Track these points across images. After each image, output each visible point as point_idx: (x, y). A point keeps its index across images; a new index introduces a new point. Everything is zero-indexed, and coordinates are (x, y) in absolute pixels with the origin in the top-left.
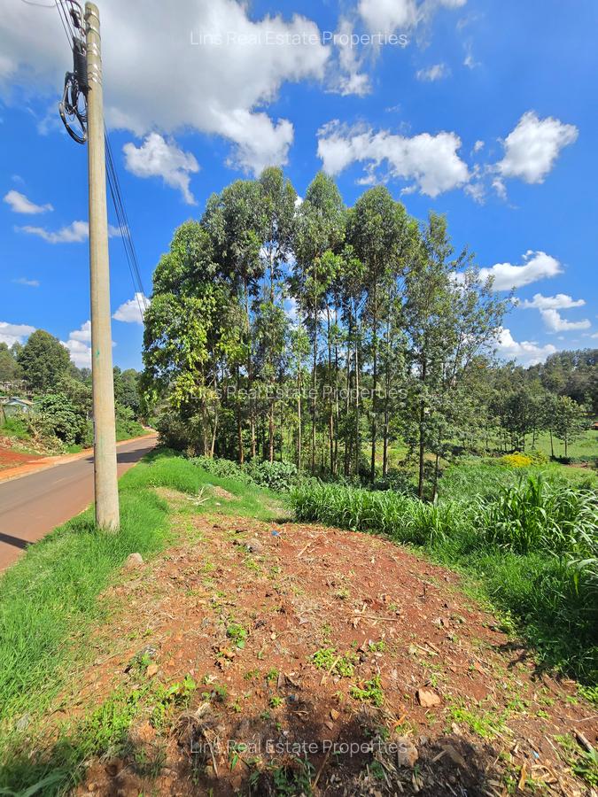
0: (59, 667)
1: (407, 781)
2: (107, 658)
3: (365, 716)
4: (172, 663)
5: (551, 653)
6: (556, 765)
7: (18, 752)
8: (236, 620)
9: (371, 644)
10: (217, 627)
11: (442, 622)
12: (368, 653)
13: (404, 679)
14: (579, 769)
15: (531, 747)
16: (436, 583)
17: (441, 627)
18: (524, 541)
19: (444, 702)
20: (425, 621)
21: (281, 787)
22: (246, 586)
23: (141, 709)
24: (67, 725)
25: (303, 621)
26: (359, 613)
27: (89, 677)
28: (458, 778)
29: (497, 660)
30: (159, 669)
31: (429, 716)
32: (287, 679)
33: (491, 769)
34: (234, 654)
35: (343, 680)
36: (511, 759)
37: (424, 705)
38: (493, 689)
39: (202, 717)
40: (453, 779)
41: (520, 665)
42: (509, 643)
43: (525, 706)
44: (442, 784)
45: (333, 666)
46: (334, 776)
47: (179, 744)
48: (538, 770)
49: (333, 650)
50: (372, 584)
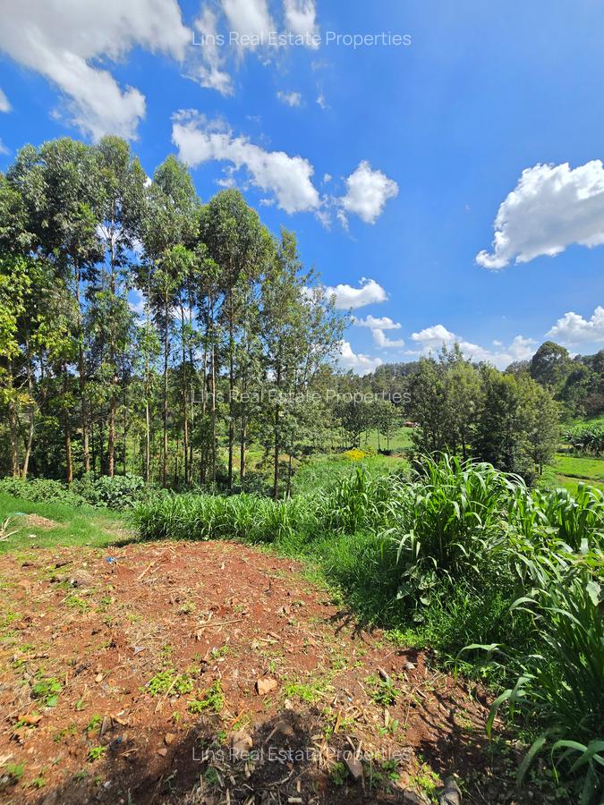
1: (239, 773)
3: (202, 727)
5: (367, 612)
6: (363, 701)
8: (48, 673)
9: (215, 651)
10: (16, 691)
11: (284, 611)
12: (212, 663)
13: (245, 675)
14: (379, 698)
15: (347, 695)
16: (282, 575)
17: (283, 615)
18: (352, 523)
19: (280, 683)
20: (269, 613)
22: (65, 629)
25: (137, 649)
26: (204, 622)
29: (328, 630)
31: (266, 702)
32: (113, 721)
33: (314, 727)
34: (41, 717)
35: (182, 698)
36: (330, 711)
37: (262, 693)
38: (322, 657)
41: (345, 629)
42: (339, 613)
43: (346, 662)
45: (171, 688)
48: (349, 712)
49: (172, 670)
50: (220, 591)
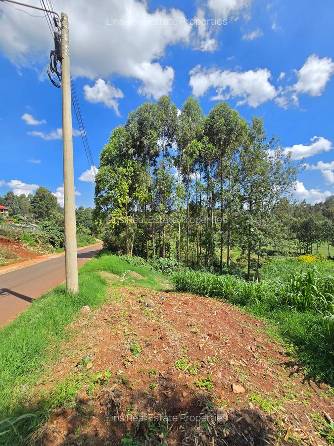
0: (43, 362)
1: (220, 431)
2: (67, 359)
3: (202, 397)
4: (100, 363)
5: (314, 369)
6: (309, 430)
7: (20, 403)
8: (136, 342)
9: (209, 358)
10: (125, 345)
11: (251, 349)
12: (207, 364)
13: (225, 378)
14: (323, 433)
15: (295, 418)
16: (251, 327)
17: (250, 351)
18: (303, 305)
19: (247, 391)
20: (242, 347)
21: (151, 429)
22: (143, 325)
23: (82, 385)
24: (45, 391)
25: (172, 344)
26: (203, 341)
27: (58, 368)
28: (249, 432)
29: (282, 371)
30: (93, 365)
31: (238, 398)
32: (160, 374)
33: (269, 429)
34: (133, 360)
35: (191, 377)
36: (282, 424)
37: (235, 392)
38: (277, 386)
39: (113, 391)
40: (246, 432)
41: (296, 374)
42: (291, 362)
43: (296, 397)
44: (239, 434)
45: (186, 369)
46: (181, 426)
47: (100, 404)
48: (297, 431)
49: (187, 360)
50: (213, 326)
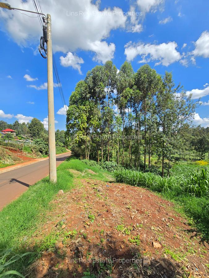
0: (36, 223)
1: (146, 271)
2: (50, 222)
3: (133, 248)
4: (70, 225)
5: (207, 234)
6: (205, 274)
7: (23, 247)
8: (92, 213)
9: (138, 225)
10: (85, 215)
11: (165, 220)
12: (136, 228)
13: (148, 238)
15: (195, 266)
16: (164, 206)
17: (164, 221)
18: (200, 193)
19: (162, 247)
20: (159, 219)
21: (102, 267)
22: (96, 202)
23: (59, 238)
24: (37, 240)
25: (114, 215)
26: (134, 214)
27: (45, 227)
28: (164, 273)
29: (186, 235)
30: (66, 226)
31: (156, 251)
32: (107, 233)
33: (178, 272)
34: (90, 224)
35: (126, 236)
36: (186, 269)
37: (155, 247)
38: (182, 245)
39: (78, 243)
40: (162, 273)
41: (195, 237)
42: (192, 230)
43: (195, 252)
44: (158, 274)
45: (123, 231)
46: (120, 266)
47: (70, 250)
48: (196, 275)
49: (124, 225)
50: (140, 205)
